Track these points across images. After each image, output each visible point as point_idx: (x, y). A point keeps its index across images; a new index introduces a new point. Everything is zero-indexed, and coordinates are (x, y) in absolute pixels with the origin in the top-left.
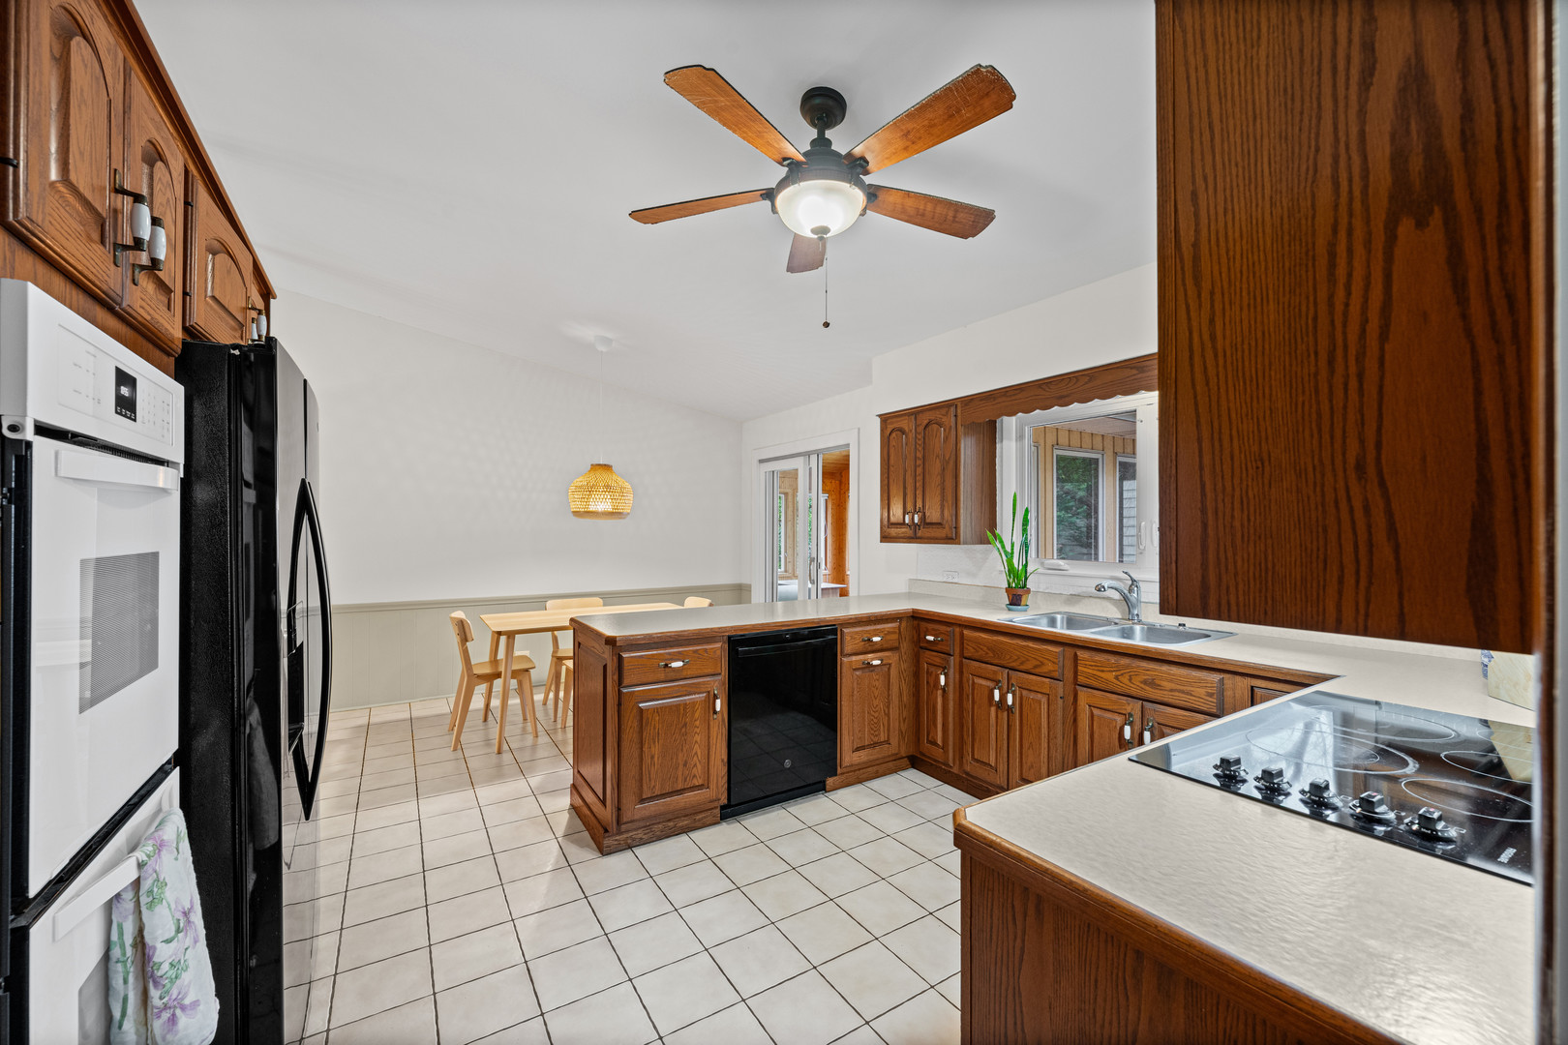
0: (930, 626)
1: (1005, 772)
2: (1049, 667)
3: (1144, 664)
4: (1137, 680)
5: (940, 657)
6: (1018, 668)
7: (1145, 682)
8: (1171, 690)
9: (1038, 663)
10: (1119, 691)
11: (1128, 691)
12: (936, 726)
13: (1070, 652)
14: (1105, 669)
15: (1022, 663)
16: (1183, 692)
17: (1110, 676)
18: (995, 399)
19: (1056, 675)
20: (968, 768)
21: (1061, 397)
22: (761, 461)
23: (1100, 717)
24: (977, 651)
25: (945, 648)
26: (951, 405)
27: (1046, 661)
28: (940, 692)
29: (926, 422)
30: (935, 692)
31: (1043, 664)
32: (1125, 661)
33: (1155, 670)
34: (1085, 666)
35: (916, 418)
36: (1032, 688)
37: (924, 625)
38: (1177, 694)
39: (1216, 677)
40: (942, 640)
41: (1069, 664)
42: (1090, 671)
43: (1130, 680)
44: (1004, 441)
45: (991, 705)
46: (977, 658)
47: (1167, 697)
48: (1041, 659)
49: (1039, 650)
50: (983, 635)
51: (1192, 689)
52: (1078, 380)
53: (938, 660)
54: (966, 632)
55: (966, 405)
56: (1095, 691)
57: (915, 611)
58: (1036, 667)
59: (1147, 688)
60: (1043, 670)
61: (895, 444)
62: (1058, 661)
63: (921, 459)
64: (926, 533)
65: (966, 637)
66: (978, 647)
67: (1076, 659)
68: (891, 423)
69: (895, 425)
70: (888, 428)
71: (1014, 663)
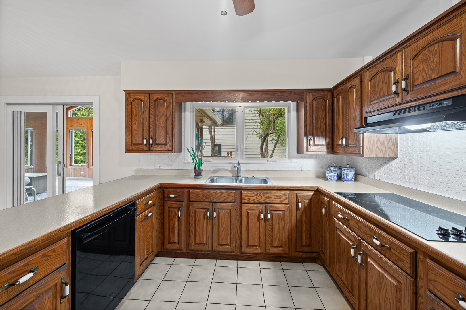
0: (171, 190)
1: (211, 244)
2: (231, 199)
3: (266, 192)
4: (263, 198)
5: (177, 203)
6: (224, 201)
7: (266, 198)
8: (275, 199)
9: (226, 198)
10: (257, 202)
11: (261, 202)
12: (174, 234)
13: (239, 191)
14: (252, 196)
15: (219, 199)
16: (278, 198)
17: (255, 198)
18: (192, 94)
19: (233, 201)
20: (192, 248)
22: (8, 104)
23: (251, 213)
24: (197, 198)
25: (179, 199)
26: (170, 93)
27: (230, 197)
28: (177, 219)
29: (155, 98)
30: (174, 219)
31: (228, 198)
32: (259, 192)
33: (269, 193)
34: (245, 196)
35: (149, 96)
36: (223, 208)
37: (166, 191)
38: (277, 199)
39: (287, 192)
40: (178, 196)
41: (238, 197)
42: (247, 197)
43: (261, 198)
44: (186, 112)
45: (204, 219)
46: (197, 201)
47: (274, 201)
48: (227, 196)
49: (226, 193)
50: (200, 191)
51: (281, 197)
53: (175, 205)
54: (191, 190)
55: (178, 94)
56: (248, 204)
57: (161, 185)
58: (225, 200)
59: (267, 199)
60: (229, 200)
61: (136, 106)
62: (234, 196)
63: (153, 115)
64: (156, 148)
65: (191, 193)
66: (198, 196)
67: (241, 194)
68: (132, 96)
69: (136, 97)
70: (130, 97)
71: (215, 200)
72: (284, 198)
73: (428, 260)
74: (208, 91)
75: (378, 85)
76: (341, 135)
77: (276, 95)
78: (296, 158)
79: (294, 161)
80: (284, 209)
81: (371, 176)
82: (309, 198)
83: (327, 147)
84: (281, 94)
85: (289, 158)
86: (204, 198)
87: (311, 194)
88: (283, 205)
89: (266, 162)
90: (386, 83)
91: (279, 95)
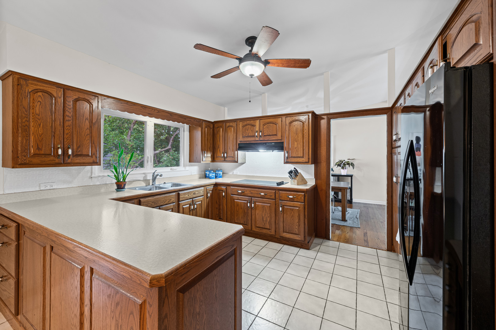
2: (173, 200)
4: (192, 194)
6: (168, 203)
9: (170, 200)
10: (188, 198)
11: (190, 198)
13: (177, 193)
14: (186, 194)
15: (164, 202)
17: (187, 196)
21: (149, 114)
23: (185, 207)
26: (97, 96)
27: (172, 198)
29: (75, 97)
31: (171, 200)
33: (195, 191)
34: (181, 195)
35: (64, 92)
38: (198, 194)
41: (177, 197)
42: (183, 196)
48: (170, 198)
49: (169, 196)
51: (200, 192)
52: (155, 111)
55: (104, 99)
56: (183, 201)
58: (169, 201)
59: (194, 195)
60: (171, 201)
61: (40, 100)
62: (174, 197)
63: (70, 117)
64: (78, 160)
65: (142, 202)
66: (148, 203)
67: (179, 194)
68: (32, 84)
69: (39, 87)
70: (27, 86)
71: (162, 204)
72: (202, 192)
73: (280, 192)
74: (138, 104)
75: (248, 130)
76: (221, 151)
77: (187, 119)
78: (189, 166)
79: (187, 168)
80: (202, 200)
81: (231, 173)
82: (212, 189)
83: (211, 157)
84: (189, 119)
85: (184, 166)
86: (153, 204)
87: (212, 187)
88: (201, 197)
89: (170, 170)
90: (252, 130)
91: (189, 120)
